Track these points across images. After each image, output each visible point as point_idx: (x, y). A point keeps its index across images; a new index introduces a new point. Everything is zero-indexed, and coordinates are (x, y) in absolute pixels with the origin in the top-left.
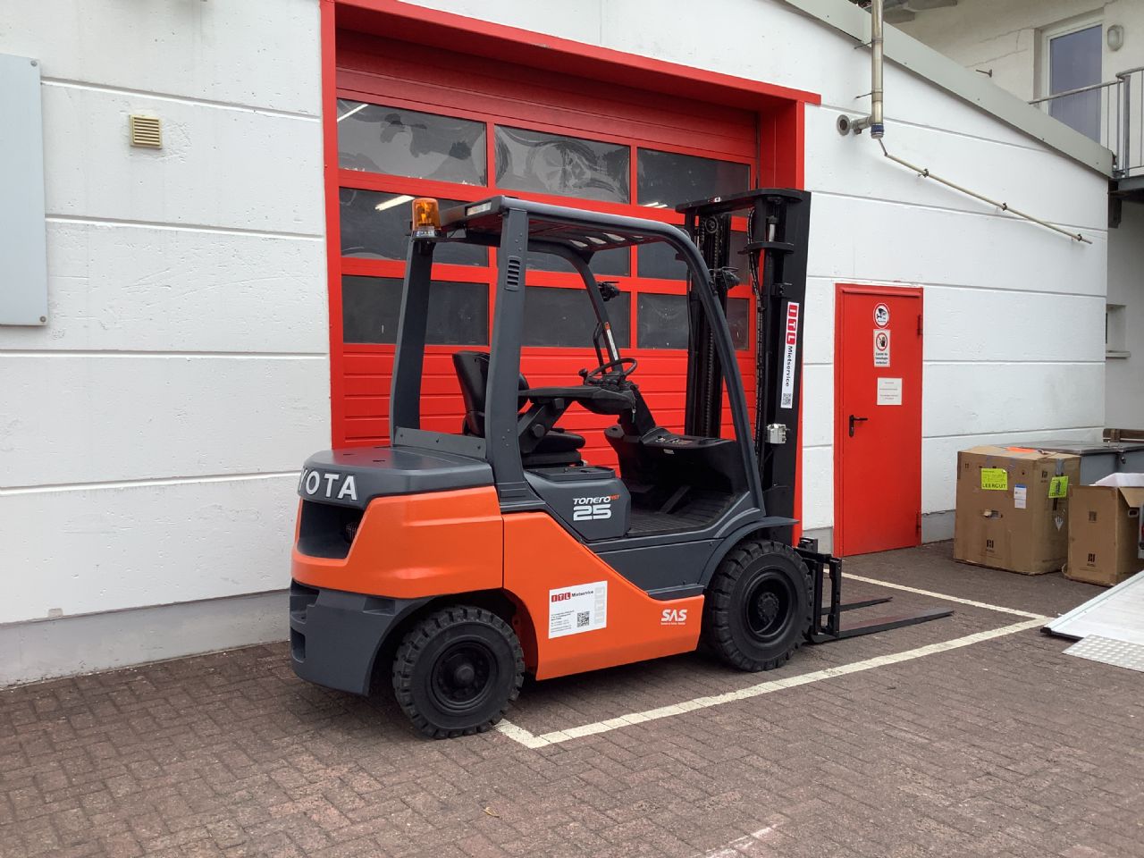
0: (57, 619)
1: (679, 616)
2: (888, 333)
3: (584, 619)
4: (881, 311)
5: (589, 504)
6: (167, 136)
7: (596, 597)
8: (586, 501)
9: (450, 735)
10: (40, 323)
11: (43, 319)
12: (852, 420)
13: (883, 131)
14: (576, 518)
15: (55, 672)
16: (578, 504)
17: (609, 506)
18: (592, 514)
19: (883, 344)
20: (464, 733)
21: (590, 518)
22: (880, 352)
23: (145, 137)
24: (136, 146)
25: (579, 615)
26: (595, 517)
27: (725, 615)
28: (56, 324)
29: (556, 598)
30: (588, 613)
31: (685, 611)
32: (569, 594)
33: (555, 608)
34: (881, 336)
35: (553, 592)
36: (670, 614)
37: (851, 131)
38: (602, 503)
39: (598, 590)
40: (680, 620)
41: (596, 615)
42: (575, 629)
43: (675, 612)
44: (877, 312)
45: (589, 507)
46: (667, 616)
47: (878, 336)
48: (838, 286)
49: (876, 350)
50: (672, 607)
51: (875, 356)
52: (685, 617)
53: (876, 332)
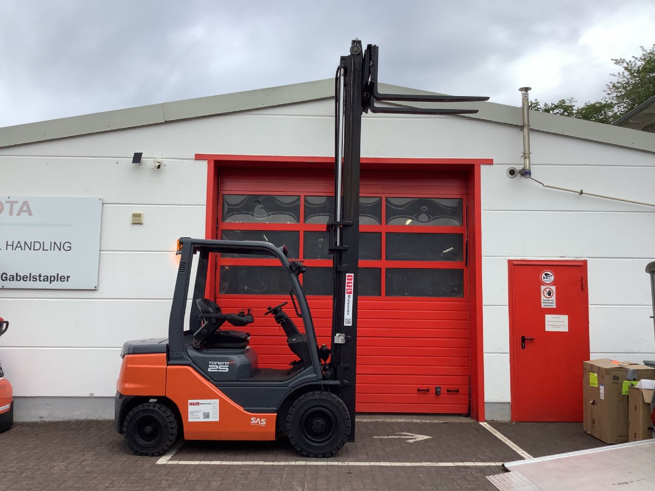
0: (92, 397)
1: (261, 422)
2: (553, 288)
3: (207, 415)
4: (546, 275)
5: (217, 364)
6: (145, 220)
7: (213, 406)
8: (216, 363)
9: (141, 454)
10: (95, 289)
11: (96, 287)
12: (523, 340)
13: (531, 174)
14: (209, 370)
15: (90, 418)
16: (211, 364)
17: (228, 366)
18: (218, 369)
19: (549, 294)
20: (147, 455)
21: (217, 371)
22: (547, 299)
23: (137, 220)
24: (134, 223)
25: (204, 413)
26: (219, 371)
27: (289, 425)
28: (101, 289)
29: (191, 404)
30: (209, 413)
31: (265, 420)
32: (199, 403)
33: (191, 408)
34: (548, 290)
35: (190, 401)
36: (256, 420)
37: (519, 175)
38: (224, 364)
39: (215, 403)
40: (262, 423)
41: (213, 414)
42: (202, 420)
43: (258, 420)
44: (544, 275)
45: (217, 366)
46: (254, 421)
47: (545, 290)
48: (510, 262)
49: (543, 298)
50: (257, 417)
51: (542, 301)
52: (265, 423)
53: (543, 288)
